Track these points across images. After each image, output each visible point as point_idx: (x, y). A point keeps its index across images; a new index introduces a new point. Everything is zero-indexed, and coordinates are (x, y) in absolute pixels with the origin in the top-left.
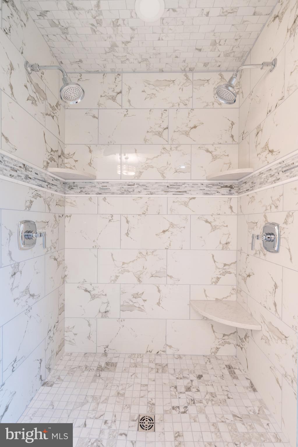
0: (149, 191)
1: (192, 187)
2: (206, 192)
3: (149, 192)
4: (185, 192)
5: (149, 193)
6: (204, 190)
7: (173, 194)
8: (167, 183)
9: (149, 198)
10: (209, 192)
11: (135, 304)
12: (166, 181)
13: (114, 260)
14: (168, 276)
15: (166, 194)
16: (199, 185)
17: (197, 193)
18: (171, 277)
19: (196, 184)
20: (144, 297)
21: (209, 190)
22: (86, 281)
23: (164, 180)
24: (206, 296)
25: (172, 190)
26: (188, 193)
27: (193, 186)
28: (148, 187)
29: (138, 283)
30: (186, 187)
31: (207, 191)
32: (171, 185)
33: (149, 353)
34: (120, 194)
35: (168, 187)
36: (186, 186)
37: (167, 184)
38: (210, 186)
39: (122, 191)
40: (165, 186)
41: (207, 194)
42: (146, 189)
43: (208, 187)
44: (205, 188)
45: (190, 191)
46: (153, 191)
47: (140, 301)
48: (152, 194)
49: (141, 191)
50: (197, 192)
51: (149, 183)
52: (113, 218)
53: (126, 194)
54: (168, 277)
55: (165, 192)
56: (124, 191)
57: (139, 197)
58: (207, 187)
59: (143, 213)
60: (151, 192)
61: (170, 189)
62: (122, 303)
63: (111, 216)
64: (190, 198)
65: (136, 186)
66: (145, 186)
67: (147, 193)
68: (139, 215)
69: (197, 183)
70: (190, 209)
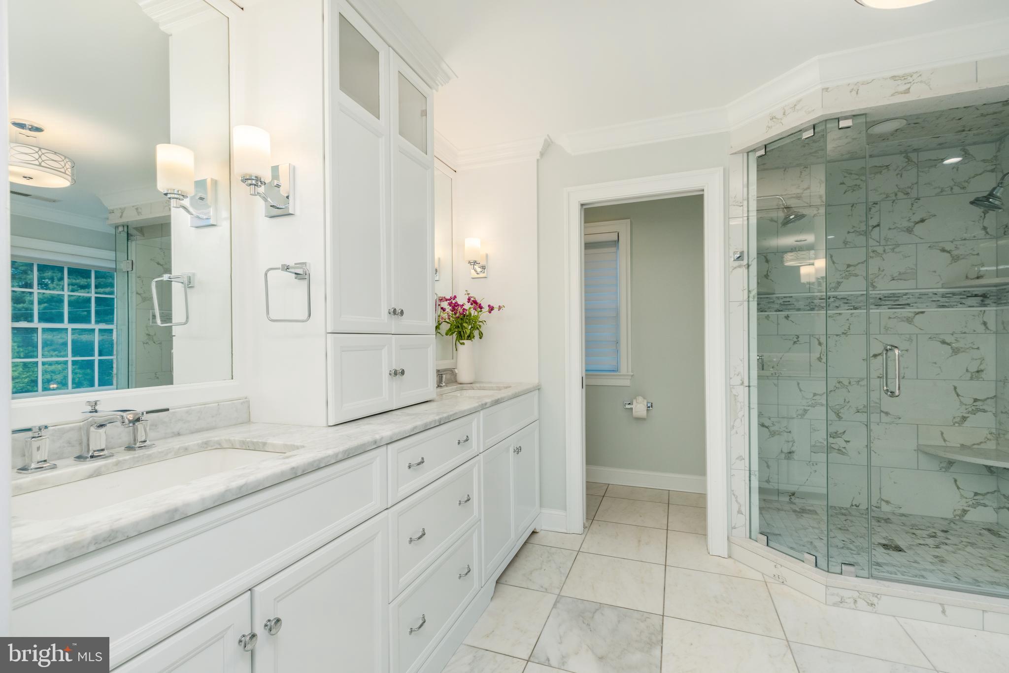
0: (851, 305)
1: (919, 298)
2: (941, 304)
3: (851, 306)
4: (908, 304)
5: (852, 308)
6: (938, 301)
7: (889, 308)
8: (879, 294)
9: (852, 314)
10: (946, 304)
11: (832, 445)
12: (879, 292)
13: (801, 390)
14: (883, 412)
15: (877, 309)
16: (931, 295)
17: (927, 306)
18: (887, 413)
19: (925, 294)
20: (846, 437)
21: (947, 301)
22: (762, 415)
23: (874, 290)
24: (945, 440)
25: (887, 303)
26: (912, 306)
27: (921, 296)
28: (850, 300)
29: (838, 419)
30: (909, 298)
31: (943, 302)
32: (885, 297)
33: (855, 507)
34: (808, 310)
35: (880, 299)
36: (908, 296)
37: (879, 296)
38: (948, 295)
39: (812, 307)
40: (876, 297)
41: (943, 306)
42: (847, 303)
43: (946, 297)
44: (939, 299)
45: (916, 303)
46: (857, 305)
47: (840, 442)
48: (855, 308)
49: (840, 305)
50: (927, 304)
51: (852, 295)
52: (799, 339)
53: (818, 310)
54: (882, 413)
55: (876, 305)
56: (813, 307)
57: (837, 313)
58: (943, 297)
59: (843, 333)
60: (854, 306)
61: (883, 302)
62: (813, 443)
63: (796, 337)
64: (915, 312)
65: (832, 300)
66: (846, 300)
67: (849, 308)
68: (837, 335)
69: (926, 293)
70: (916, 326)
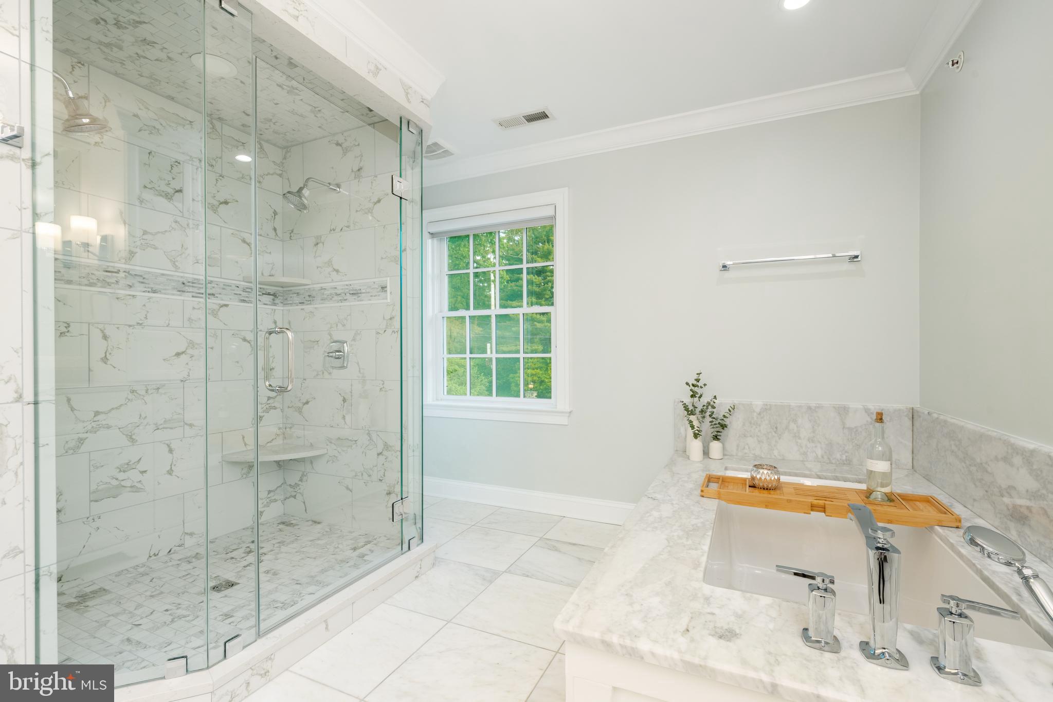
0: (150, 286)
1: (224, 289)
2: (242, 298)
3: (148, 288)
4: (213, 295)
5: (150, 290)
6: (240, 295)
7: (193, 297)
8: (182, 277)
9: (150, 298)
10: (247, 299)
11: (123, 483)
12: (182, 275)
13: (72, 409)
14: (186, 424)
15: (181, 295)
16: (234, 287)
17: (230, 299)
18: (191, 425)
19: (228, 286)
20: (141, 467)
21: (247, 296)
23: (175, 271)
24: (246, 445)
25: (191, 289)
26: (217, 297)
27: (224, 287)
28: (147, 279)
29: (130, 444)
30: (213, 287)
31: (244, 297)
32: (189, 282)
33: (154, 557)
34: (86, 285)
35: (184, 284)
36: (213, 285)
37: (182, 280)
38: (248, 290)
39: (91, 281)
40: (179, 281)
41: (244, 301)
42: (142, 283)
43: (246, 292)
44: (241, 293)
45: (220, 294)
46: (156, 287)
47: (134, 475)
48: (154, 292)
49: (133, 284)
50: (230, 297)
51: (149, 273)
52: (70, 329)
53: (101, 287)
54: (185, 426)
55: (179, 291)
56: (95, 281)
57: (130, 295)
58: (244, 291)
59: (138, 323)
60: (152, 288)
61: (187, 288)
62: (94, 487)
63: (66, 325)
64: (220, 304)
65: (122, 275)
66: (142, 279)
67: (146, 289)
68: (130, 326)
69: (230, 284)
70: (220, 320)
